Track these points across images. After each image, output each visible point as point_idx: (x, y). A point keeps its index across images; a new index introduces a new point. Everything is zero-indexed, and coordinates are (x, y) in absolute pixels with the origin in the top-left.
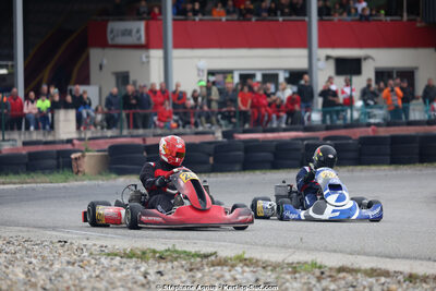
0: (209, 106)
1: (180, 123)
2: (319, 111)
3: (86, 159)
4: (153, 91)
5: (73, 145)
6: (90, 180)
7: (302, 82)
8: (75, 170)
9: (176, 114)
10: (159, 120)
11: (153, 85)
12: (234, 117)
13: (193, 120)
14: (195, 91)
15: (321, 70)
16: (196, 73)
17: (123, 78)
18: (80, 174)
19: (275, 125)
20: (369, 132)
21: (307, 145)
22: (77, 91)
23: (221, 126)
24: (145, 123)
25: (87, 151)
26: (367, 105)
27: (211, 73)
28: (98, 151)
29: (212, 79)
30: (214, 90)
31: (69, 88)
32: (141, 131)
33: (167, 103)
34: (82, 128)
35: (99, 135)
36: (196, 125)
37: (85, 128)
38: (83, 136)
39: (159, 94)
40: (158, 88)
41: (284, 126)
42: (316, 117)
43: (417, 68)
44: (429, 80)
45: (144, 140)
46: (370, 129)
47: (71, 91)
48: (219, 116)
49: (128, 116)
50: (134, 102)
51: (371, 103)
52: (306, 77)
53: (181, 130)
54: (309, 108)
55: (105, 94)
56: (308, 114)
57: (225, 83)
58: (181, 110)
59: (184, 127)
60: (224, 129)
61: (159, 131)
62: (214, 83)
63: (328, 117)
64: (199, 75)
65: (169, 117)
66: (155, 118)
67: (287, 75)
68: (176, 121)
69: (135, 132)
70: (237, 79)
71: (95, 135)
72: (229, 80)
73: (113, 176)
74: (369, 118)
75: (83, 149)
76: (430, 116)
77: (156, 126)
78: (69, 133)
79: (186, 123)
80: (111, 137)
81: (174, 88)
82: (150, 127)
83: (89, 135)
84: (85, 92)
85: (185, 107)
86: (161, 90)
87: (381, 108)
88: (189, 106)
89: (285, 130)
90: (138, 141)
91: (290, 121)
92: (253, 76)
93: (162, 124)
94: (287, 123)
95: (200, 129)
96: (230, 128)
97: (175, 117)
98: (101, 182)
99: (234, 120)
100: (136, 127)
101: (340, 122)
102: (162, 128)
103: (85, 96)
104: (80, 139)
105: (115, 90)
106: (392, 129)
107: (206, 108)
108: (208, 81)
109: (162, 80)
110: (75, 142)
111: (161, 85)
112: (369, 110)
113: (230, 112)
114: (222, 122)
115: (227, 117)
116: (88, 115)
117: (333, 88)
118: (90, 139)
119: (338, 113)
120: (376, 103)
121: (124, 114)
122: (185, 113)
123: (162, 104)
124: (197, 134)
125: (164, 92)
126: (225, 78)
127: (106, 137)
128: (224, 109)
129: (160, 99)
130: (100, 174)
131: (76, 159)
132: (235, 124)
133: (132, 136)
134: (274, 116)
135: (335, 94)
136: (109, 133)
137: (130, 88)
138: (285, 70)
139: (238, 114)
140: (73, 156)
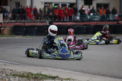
0: (45, 13)
1: (36, 19)
2: (79, 16)
3: (6, 30)
4: (27, 8)
5: (2, 25)
6: (7, 36)
7: (74, 7)
8: (2, 33)
9: (34, 16)
10: (29, 17)
11: (27, 6)
12: (53, 17)
13: (40, 18)
14: (40, 9)
15: (80, 3)
16: (41, 3)
17: (18, 4)
18: (3, 35)
19: (65, 20)
20: (95, 23)
21: (77, 27)
22: (3, 8)
23: (48, 20)
24: (25, 18)
25: (6, 27)
26: (94, 15)
27: (45, 3)
28: (10, 27)
29: (46, 5)
30: (47, 8)
31: (1, 6)
32: (23, 21)
33: (32, 12)
34: (5, 19)
35: (10, 22)
36: (41, 19)
37: (6, 19)
38: (5, 22)
39: (29, 9)
40: (29, 7)
41: (68, 20)
42: (78, 18)
43: (109, 4)
44: (114, 7)
45: (24, 24)
46: (95, 22)
47: (2, 7)
48: (48, 17)
49: (19, 16)
50: (21, 11)
51: (95, 14)
52: (75, 5)
53: (36, 21)
54: (76, 15)
55: (12, 9)
56: (76, 17)
57: (50, 7)
58: (36, 15)
59: (37, 20)
60: (49, 21)
61: (29, 21)
62: (46, 6)
63: (82, 18)
64: (42, 4)
65: (32, 17)
66: (28, 17)
67: (69, 5)
68: (34, 18)
69: (21, 21)
70: (53, 5)
71: (9, 22)
72: (51, 5)
73: (14, 35)
74: (95, 18)
75: (5, 26)
76: (114, 19)
77: (28, 19)
78: (1, 21)
79: (37, 19)
80: (14, 23)
81: (34, 7)
82: (26, 20)
83: (7, 21)
84: (6, 8)
85: (37, 14)
86: (30, 8)
87: (99, 16)
88: (38, 13)
89: (68, 22)
90: (22, 24)
91: (70, 19)
92: (58, 4)
93: (30, 19)
94: (69, 20)
95: (42, 21)
96: (51, 21)
97: (34, 17)
98: (10, 38)
99: (52, 18)
100: (22, 19)
101: (85, 20)
102: (30, 20)
103: (6, 10)
104: (4, 23)
105: (15, 8)
106: (102, 22)
107: (44, 14)
108: (45, 6)
109: (30, 5)
110: (3, 24)
111: (30, 6)
112: (95, 16)
113: (51, 15)
114: (49, 19)
115: (50, 17)
116: (7, 15)
117: (84, 9)
118: (7, 23)
119: (85, 17)
120: (97, 14)
121: (18, 15)
122: (37, 16)
123: (30, 12)
124: (41, 22)
125: (31, 8)
126: (50, 5)
127: (12, 23)
128: (49, 15)
129: (29, 11)
130: (10, 34)
131: (2, 30)
132: (53, 19)
133: (20, 22)
134: (65, 17)
135: (84, 11)
136: (13, 21)
137: (20, 7)
138: (69, 3)
139: (54, 16)
140: (1, 29)
